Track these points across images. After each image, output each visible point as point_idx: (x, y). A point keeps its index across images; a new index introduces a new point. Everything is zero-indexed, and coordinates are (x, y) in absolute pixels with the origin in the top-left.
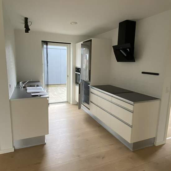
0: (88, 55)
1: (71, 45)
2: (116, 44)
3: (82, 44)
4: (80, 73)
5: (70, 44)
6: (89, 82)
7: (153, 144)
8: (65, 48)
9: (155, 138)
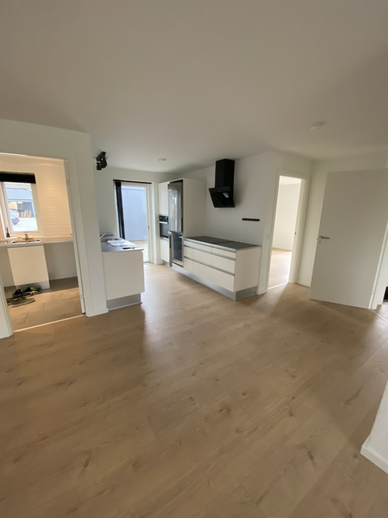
0: (176, 199)
1: (152, 185)
2: (213, 186)
3: (169, 185)
4: (167, 223)
5: (150, 183)
6: (182, 234)
7: (256, 293)
8: (143, 188)
9: (256, 287)
